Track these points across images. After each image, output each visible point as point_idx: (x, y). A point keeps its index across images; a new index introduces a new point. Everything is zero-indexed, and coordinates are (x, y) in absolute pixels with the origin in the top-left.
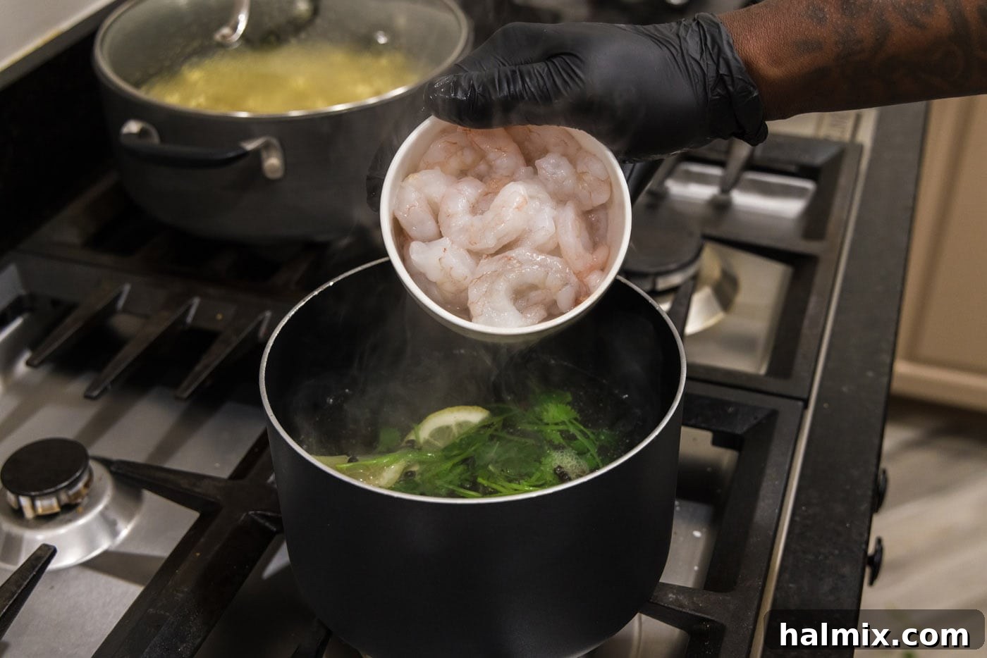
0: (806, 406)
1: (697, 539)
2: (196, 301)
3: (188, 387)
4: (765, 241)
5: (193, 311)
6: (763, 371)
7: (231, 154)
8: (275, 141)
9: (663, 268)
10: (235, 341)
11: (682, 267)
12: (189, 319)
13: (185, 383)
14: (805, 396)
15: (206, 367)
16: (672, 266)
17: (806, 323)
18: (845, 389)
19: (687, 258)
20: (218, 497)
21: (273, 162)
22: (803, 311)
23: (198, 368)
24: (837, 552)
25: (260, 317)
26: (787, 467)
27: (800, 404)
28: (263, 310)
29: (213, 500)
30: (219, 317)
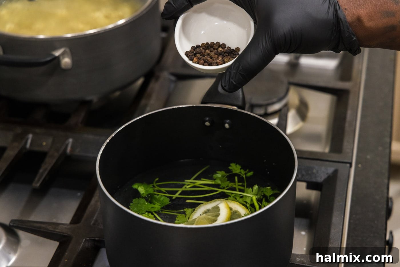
0: (351, 166)
1: (304, 235)
2: (30, 136)
3: (39, 180)
4: (322, 84)
5: (29, 141)
6: (327, 150)
7: (49, 59)
8: (68, 50)
9: (270, 101)
10: (57, 155)
11: (280, 100)
12: (28, 146)
13: (37, 179)
14: (350, 161)
15: (45, 170)
16: (275, 100)
17: (347, 125)
18: (368, 157)
19: (282, 95)
20: (69, 233)
21: (66, 61)
22: (344, 119)
23: (41, 171)
24: (372, 235)
25: (67, 142)
26: (345, 196)
27: (348, 165)
28: (67, 138)
29: (67, 235)
30: (44, 144)
